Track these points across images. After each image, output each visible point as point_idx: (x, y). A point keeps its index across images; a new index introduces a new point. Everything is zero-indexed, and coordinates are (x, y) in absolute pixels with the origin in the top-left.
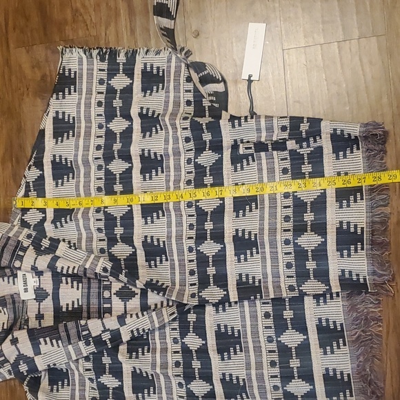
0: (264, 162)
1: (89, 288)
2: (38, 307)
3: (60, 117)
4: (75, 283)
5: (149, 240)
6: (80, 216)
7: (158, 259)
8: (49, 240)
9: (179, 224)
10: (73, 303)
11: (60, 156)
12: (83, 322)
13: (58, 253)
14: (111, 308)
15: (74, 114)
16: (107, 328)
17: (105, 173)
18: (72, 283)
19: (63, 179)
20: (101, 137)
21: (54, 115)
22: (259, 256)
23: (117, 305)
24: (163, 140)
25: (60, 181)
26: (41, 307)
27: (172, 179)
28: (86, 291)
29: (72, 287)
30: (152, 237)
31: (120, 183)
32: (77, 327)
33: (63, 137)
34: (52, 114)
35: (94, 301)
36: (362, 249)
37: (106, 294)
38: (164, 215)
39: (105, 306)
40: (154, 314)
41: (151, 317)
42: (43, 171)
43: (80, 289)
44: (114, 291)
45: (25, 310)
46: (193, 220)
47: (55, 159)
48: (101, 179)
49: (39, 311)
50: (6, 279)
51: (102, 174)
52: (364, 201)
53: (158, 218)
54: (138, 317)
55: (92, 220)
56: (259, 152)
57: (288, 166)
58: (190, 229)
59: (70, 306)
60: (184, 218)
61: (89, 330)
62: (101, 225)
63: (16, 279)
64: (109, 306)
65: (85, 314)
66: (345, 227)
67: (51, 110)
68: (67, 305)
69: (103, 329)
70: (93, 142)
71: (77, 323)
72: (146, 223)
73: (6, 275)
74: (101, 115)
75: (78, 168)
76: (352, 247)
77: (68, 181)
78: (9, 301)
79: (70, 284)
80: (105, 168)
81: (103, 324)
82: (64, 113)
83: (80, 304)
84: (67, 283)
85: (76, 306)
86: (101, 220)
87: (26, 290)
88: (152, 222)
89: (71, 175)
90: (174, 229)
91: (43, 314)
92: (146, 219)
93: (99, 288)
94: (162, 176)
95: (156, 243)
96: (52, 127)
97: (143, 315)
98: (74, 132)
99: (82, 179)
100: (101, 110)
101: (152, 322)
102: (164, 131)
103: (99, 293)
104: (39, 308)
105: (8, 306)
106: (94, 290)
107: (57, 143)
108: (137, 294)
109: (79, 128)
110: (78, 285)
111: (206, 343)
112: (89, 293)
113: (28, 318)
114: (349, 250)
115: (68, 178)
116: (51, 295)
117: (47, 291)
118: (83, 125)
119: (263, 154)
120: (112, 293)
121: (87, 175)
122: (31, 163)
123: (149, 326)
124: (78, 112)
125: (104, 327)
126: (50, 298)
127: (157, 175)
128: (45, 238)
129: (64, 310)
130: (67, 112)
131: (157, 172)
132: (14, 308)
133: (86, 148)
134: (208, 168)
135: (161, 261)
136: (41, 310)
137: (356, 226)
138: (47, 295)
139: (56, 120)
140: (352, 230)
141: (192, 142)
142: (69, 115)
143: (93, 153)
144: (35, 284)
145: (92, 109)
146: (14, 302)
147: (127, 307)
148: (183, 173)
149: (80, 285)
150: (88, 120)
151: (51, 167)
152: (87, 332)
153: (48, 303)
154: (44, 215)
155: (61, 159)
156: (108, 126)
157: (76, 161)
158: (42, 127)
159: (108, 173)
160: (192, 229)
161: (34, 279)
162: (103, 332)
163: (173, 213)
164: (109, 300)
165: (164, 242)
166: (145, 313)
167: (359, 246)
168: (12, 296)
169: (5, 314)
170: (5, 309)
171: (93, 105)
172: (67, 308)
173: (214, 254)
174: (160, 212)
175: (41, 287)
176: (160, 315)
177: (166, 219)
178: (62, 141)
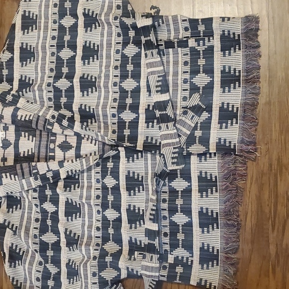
0: (171, 56)
1: (40, 141)
2: (3, 152)
3: (27, 14)
4: (31, 137)
5: (83, 107)
6: (36, 88)
7: (89, 121)
9: (106, 98)
10: (28, 151)
11: (27, 44)
12: (34, 164)
13: (19, 105)
14: (55, 156)
15: (37, 13)
16: (50, 169)
17: (57, 58)
18: (29, 137)
19: (26, 61)
20: (55, 30)
21: (23, 13)
23: (59, 154)
24: (100, 33)
26: (5, 153)
27: (104, 64)
28: (38, 143)
29: (29, 139)
30: (85, 105)
31: (67, 67)
32: (30, 167)
33: (28, 29)
34: (21, 13)
35: (43, 150)
36: (237, 123)
37: (52, 146)
38: (96, 91)
39: (51, 154)
40: (84, 160)
41: (81, 162)
42: (13, 54)
43: (34, 141)
44: (57, 144)
46: (117, 96)
47: (22, 46)
48: (53, 62)
49: (4, 155)
51: (54, 59)
52: (241, 88)
53: (92, 92)
54: (72, 162)
55: (45, 92)
56: (168, 48)
57: (189, 60)
58: (114, 102)
59: (26, 153)
60: (111, 93)
61: (37, 169)
62: (51, 95)
64: (53, 154)
65: (36, 159)
66: (225, 107)
67: (20, 10)
68: (24, 152)
69: (47, 169)
70: (50, 33)
71: (29, 164)
72: (83, 96)
74: (56, 14)
75: (38, 53)
76: (229, 122)
77: (30, 63)
79: (27, 138)
80: (57, 55)
81: (48, 166)
82: (29, 12)
83: (33, 152)
84: (25, 137)
85: (30, 153)
86: (51, 92)
88: (88, 95)
89: (32, 59)
90: (102, 101)
91: (7, 158)
92: (83, 93)
93: (47, 141)
94: (97, 62)
95: (88, 110)
96: (20, 22)
97: (76, 161)
98: (36, 26)
99: (40, 62)
100: (56, 10)
101: (82, 165)
102: (101, 27)
103: (47, 145)
106: (44, 143)
107: (24, 34)
108: (73, 147)
109: (40, 22)
110: (33, 139)
111: (119, 183)
112: (40, 144)
114: (227, 123)
115: (30, 61)
116: (13, 144)
117: (11, 142)
118: (43, 21)
119: (171, 50)
120: (56, 145)
121: (44, 59)
122: (5, 48)
123: (80, 168)
124: (40, 11)
125: (48, 168)
126: (12, 146)
127: (93, 61)
128: (9, 95)
129: (22, 155)
130: (32, 11)
131: (93, 59)
133: (45, 38)
134: (130, 58)
135: (92, 122)
136: (5, 155)
137: (233, 106)
138: (11, 144)
139: (24, 17)
140: (230, 109)
141: (121, 38)
142: (33, 14)
143: (49, 42)
144: (2, 136)
145: (50, 9)
147: (66, 156)
148: (112, 60)
149: (34, 138)
150: (47, 18)
151: (19, 51)
152: (36, 171)
153: (11, 150)
154: (11, 87)
155: (27, 46)
156: (60, 22)
157: (37, 47)
158: (13, 22)
159: (59, 59)
160: (115, 102)
161: (2, 133)
162: (48, 171)
163: (103, 90)
164: (53, 150)
165: (93, 109)
166: (78, 159)
167: (234, 121)
171: (50, 6)
172: (24, 154)
173: (130, 120)
174: (94, 88)
175: (7, 138)
176: (88, 161)
177: (97, 94)
178: (28, 33)
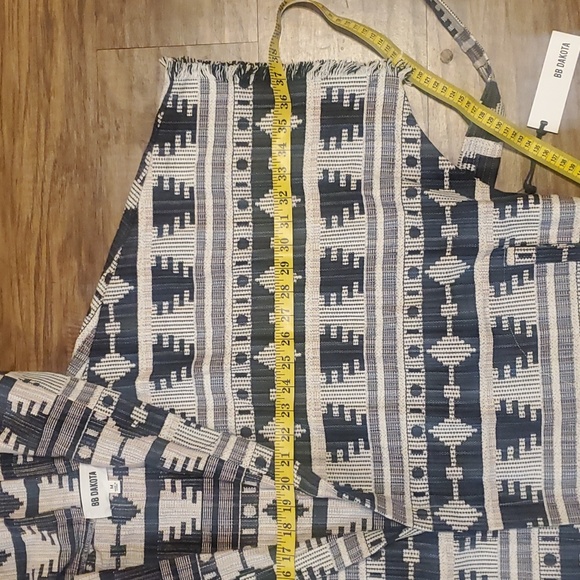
0: (550, 279)
1: (216, 500)
2: (115, 532)
3: (166, 186)
4: (189, 490)
5: (336, 412)
6: (206, 368)
7: (351, 445)
8: (145, 409)
9: (391, 385)
10: (184, 526)
11: (170, 259)
12: (205, 557)
13: (164, 434)
14: (256, 535)
15: (191, 182)
16: (249, 566)
17: (252, 290)
18: (184, 490)
19: (171, 300)
20: (246, 224)
21: (156, 183)
22: (541, 449)
23: (267, 527)
24: (366, 231)
25: (166, 304)
26: (122, 533)
27: (379, 303)
28: (211, 505)
29: (184, 497)
30: (341, 407)
32: (194, 567)
33: (172, 224)
34: (151, 183)
35: (225, 524)
37: (249, 511)
38: (362, 368)
39: (246, 532)
40: (340, 541)
41: (334, 548)
42: (136, 285)
43: (199, 502)
44: (263, 504)
45: (89, 537)
46: (420, 379)
47: (159, 264)
48: (245, 301)
49: (118, 540)
50: (55, 479)
51: (246, 292)
53: (352, 372)
54: (310, 547)
55: (228, 376)
56: (545, 262)
58: (414, 395)
60: (401, 373)
61: (216, 570)
62: (246, 384)
63: (75, 481)
64: (252, 531)
65: (206, 546)
67: (150, 175)
68: (172, 529)
69: (242, 568)
70: (231, 234)
71: (193, 558)
72: (329, 381)
73: (56, 473)
74: (245, 185)
75: (202, 280)
77: (181, 304)
78: (62, 520)
79: (179, 492)
80: (253, 282)
81: (243, 559)
82: (172, 180)
83: (198, 528)
84: (174, 490)
85: (188, 531)
86: (244, 375)
87: (95, 502)
88: (341, 380)
89: (187, 294)
90: (381, 393)
91: (125, 546)
92: (329, 375)
93: (236, 500)
94: (361, 299)
95: (348, 418)
96: (150, 205)
97: (319, 543)
98: (192, 215)
99: (208, 301)
100: (246, 175)
101: (338, 556)
102: (365, 216)
103: (236, 509)
104: (118, 535)
105: (60, 530)
106: (226, 506)
107: (160, 234)
108: (307, 510)
109: (203, 207)
110: (195, 494)
112: (215, 509)
113: (94, 552)
115: (182, 298)
116: (143, 511)
117: (135, 504)
118: (209, 202)
119: (550, 266)
120: (260, 509)
121: (219, 293)
122: (111, 269)
123: (333, 564)
124: (201, 179)
125: (244, 564)
126: (140, 517)
127: (350, 296)
128: (139, 407)
129: (166, 538)
130: (179, 178)
131: (350, 290)
132: (71, 534)
133: (219, 245)
134: (448, 289)
135: (357, 450)
136: (122, 538)
138: (134, 511)
139: (159, 193)
141: (421, 239)
142: (182, 185)
143: (231, 253)
144: (113, 491)
145: (228, 173)
146: (70, 523)
148: (400, 293)
149: (199, 493)
150: (219, 193)
151: (150, 277)
152: (214, 575)
153: (136, 528)
154: (134, 365)
155: (170, 264)
156: (257, 204)
157: (201, 268)
158: (130, 205)
159: (259, 291)
160: (417, 395)
161: (112, 482)
162: (243, 573)
163: (380, 365)
164: (254, 522)
165: (364, 416)
166: (323, 540)
168: (68, 512)
169: (53, 543)
170: (54, 536)
171: (228, 167)
172: (172, 535)
173: (459, 443)
174: (356, 362)
175: (124, 496)
176: (352, 543)
177: (366, 375)
178: (171, 232)
